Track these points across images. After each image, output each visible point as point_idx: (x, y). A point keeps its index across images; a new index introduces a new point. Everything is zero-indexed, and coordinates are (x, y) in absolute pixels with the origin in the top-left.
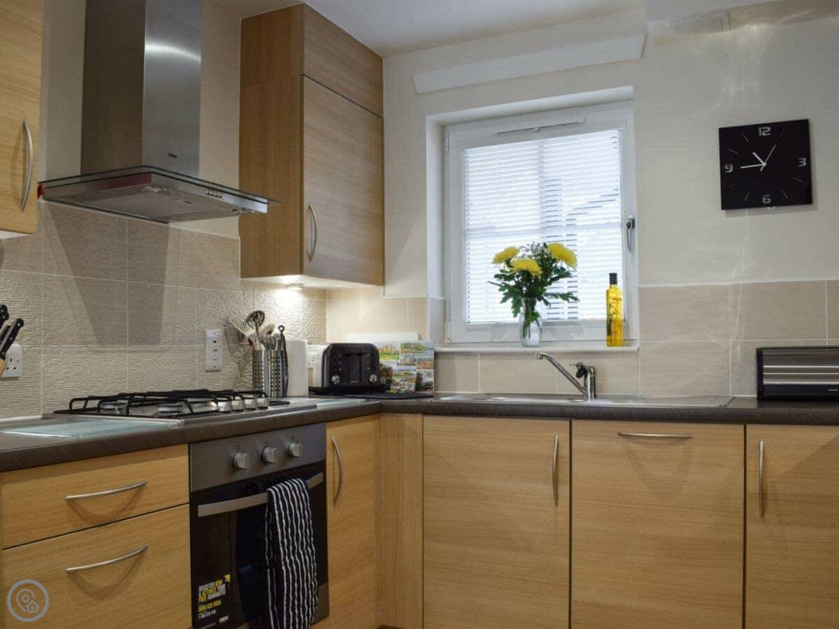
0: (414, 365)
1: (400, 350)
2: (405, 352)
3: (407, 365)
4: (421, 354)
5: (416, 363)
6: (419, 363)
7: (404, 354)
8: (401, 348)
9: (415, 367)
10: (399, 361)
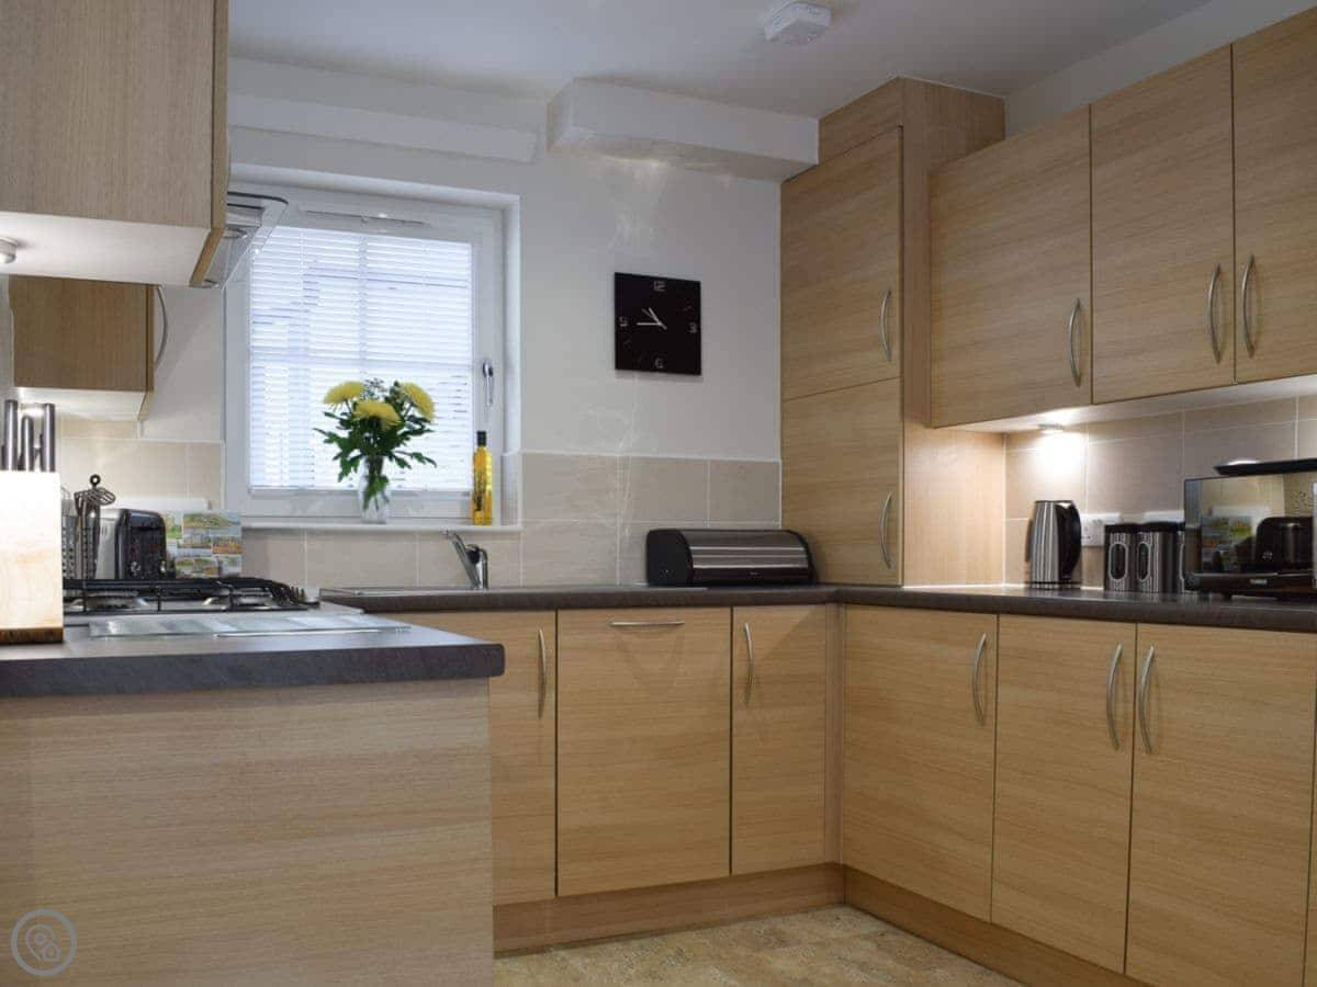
0: (209, 547)
1: (183, 525)
2: (192, 527)
3: (194, 547)
4: (221, 531)
5: (211, 544)
6: (216, 544)
7: (191, 531)
8: (185, 522)
9: (210, 551)
10: (181, 542)
